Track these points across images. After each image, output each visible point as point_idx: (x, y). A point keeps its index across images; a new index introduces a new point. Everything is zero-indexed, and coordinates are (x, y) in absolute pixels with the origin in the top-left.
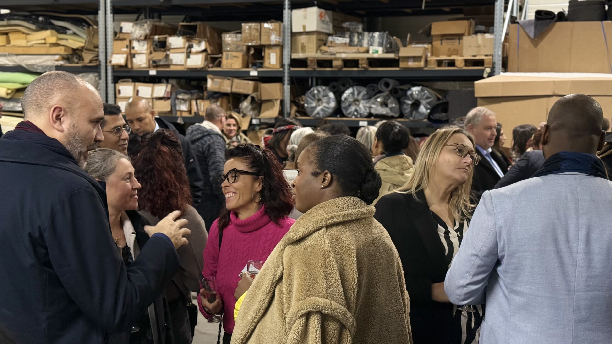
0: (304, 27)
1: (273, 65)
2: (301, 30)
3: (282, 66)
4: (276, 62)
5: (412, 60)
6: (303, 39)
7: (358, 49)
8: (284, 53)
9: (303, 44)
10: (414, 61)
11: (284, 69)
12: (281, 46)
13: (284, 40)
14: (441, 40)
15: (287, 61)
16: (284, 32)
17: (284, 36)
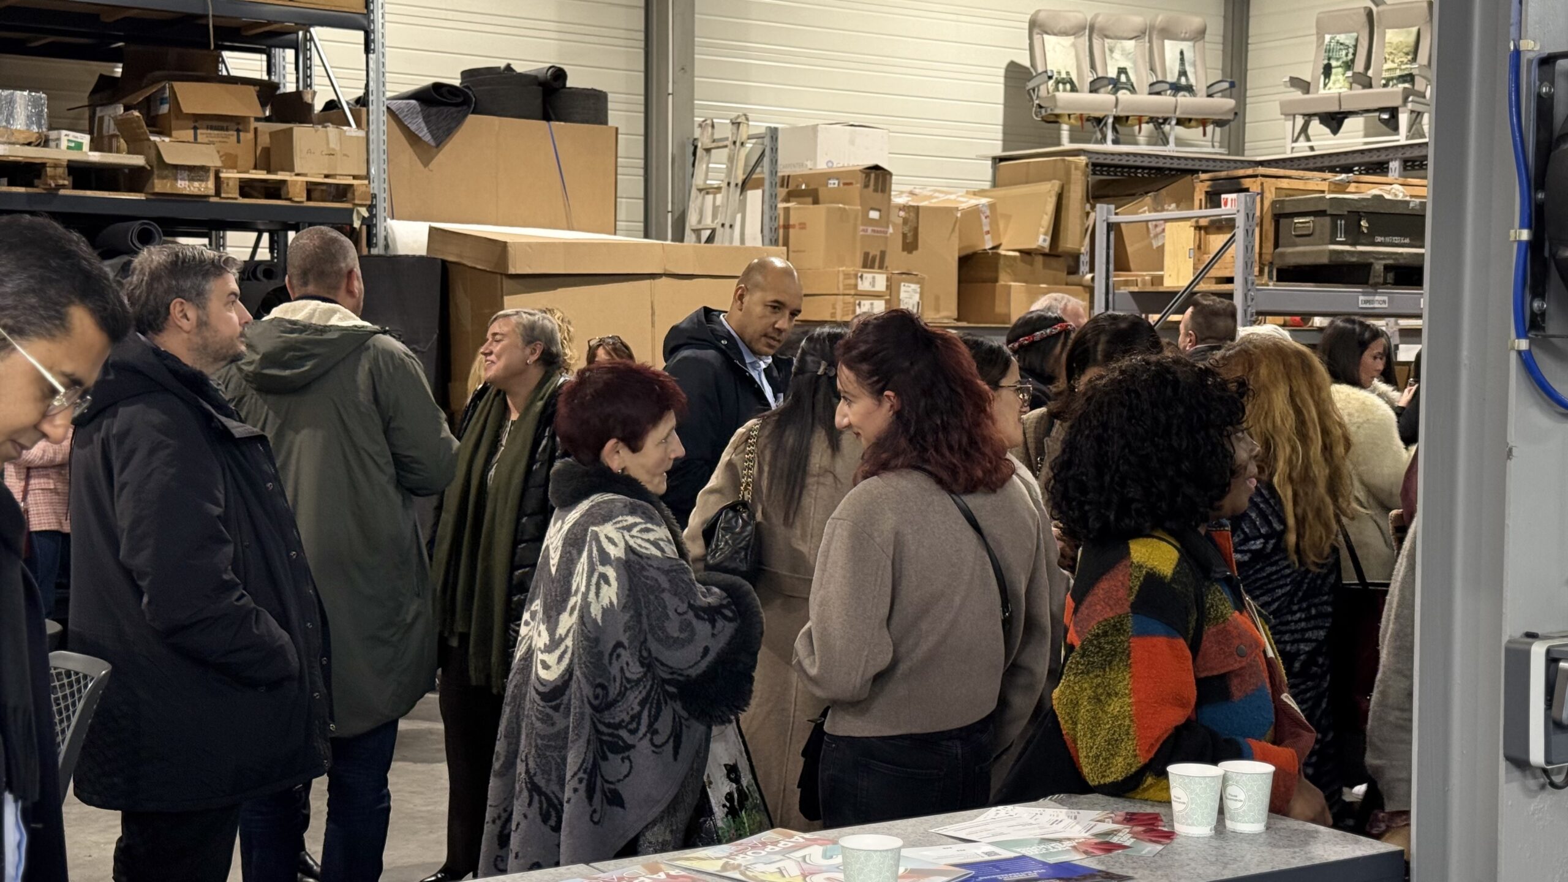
5: (186, 174)
10: (192, 180)
14: (195, 128)
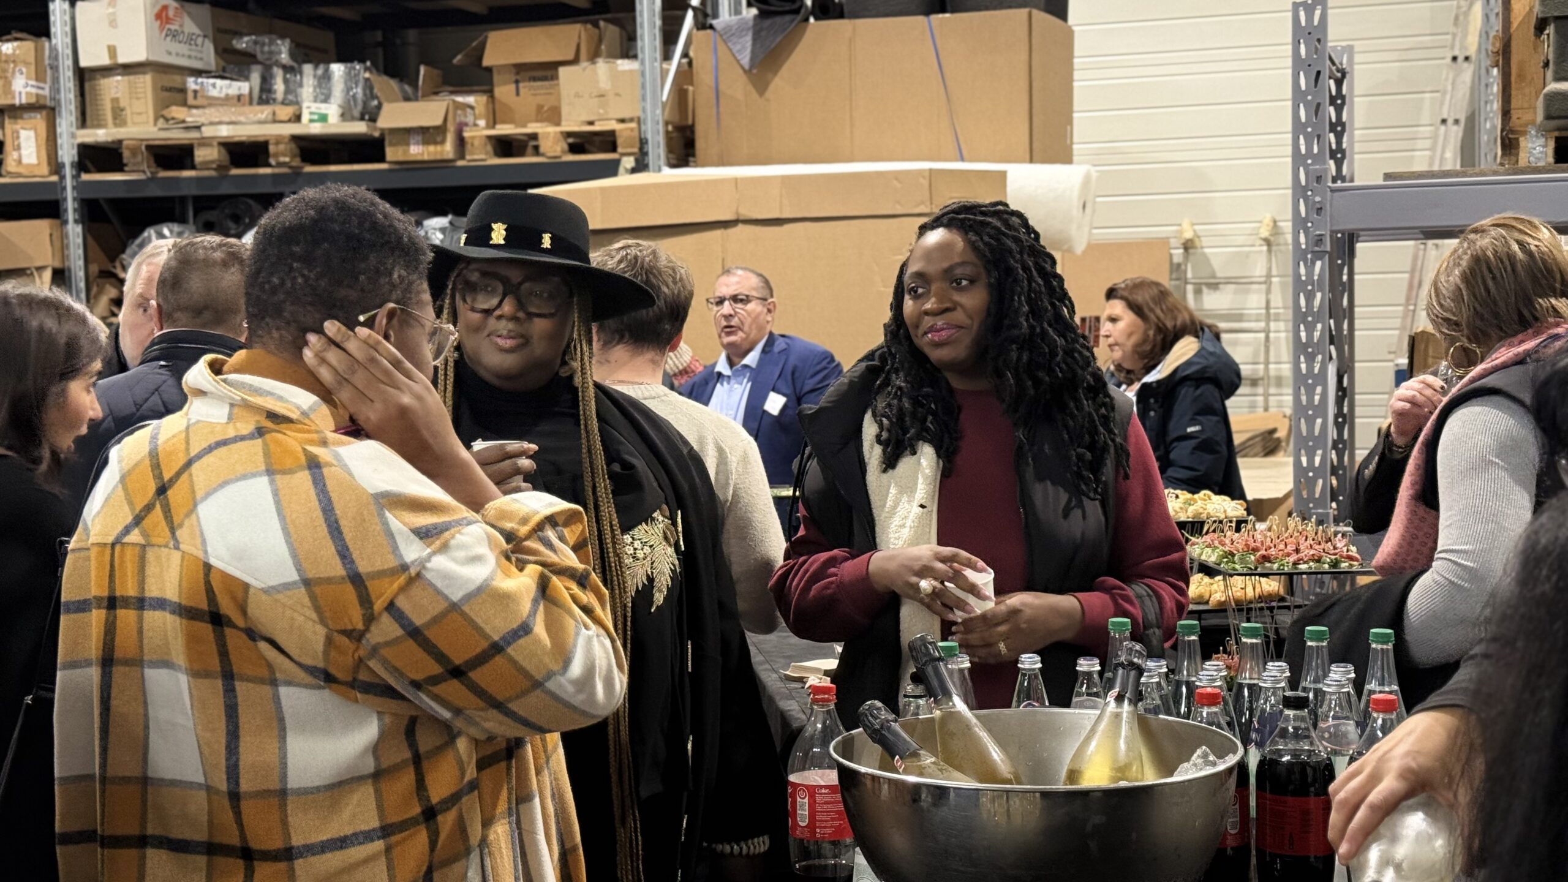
0: (112, 51)
1: (29, 166)
2: (105, 61)
3: (57, 167)
4: (38, 157)
5: (418, 138)
6: (113, 87)
7: (274, 114)
8: (59, 130)
9: (115, 101)
10: (426, 142)
11: (62, 178)
12: (48, 110)
13: (55, 89)
14: (517, 82)
15: (67, 155)
16: (55, 68)
17: (56, 80)
